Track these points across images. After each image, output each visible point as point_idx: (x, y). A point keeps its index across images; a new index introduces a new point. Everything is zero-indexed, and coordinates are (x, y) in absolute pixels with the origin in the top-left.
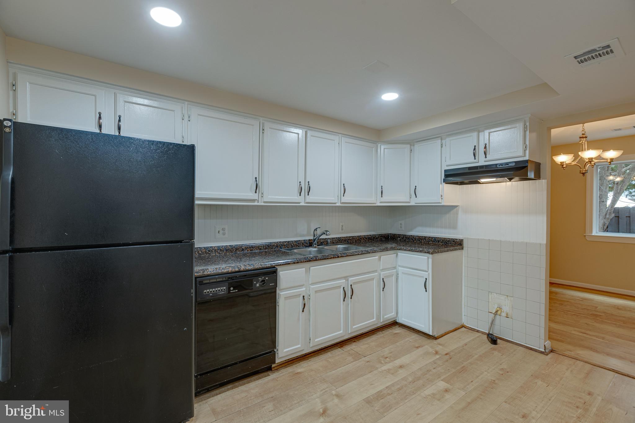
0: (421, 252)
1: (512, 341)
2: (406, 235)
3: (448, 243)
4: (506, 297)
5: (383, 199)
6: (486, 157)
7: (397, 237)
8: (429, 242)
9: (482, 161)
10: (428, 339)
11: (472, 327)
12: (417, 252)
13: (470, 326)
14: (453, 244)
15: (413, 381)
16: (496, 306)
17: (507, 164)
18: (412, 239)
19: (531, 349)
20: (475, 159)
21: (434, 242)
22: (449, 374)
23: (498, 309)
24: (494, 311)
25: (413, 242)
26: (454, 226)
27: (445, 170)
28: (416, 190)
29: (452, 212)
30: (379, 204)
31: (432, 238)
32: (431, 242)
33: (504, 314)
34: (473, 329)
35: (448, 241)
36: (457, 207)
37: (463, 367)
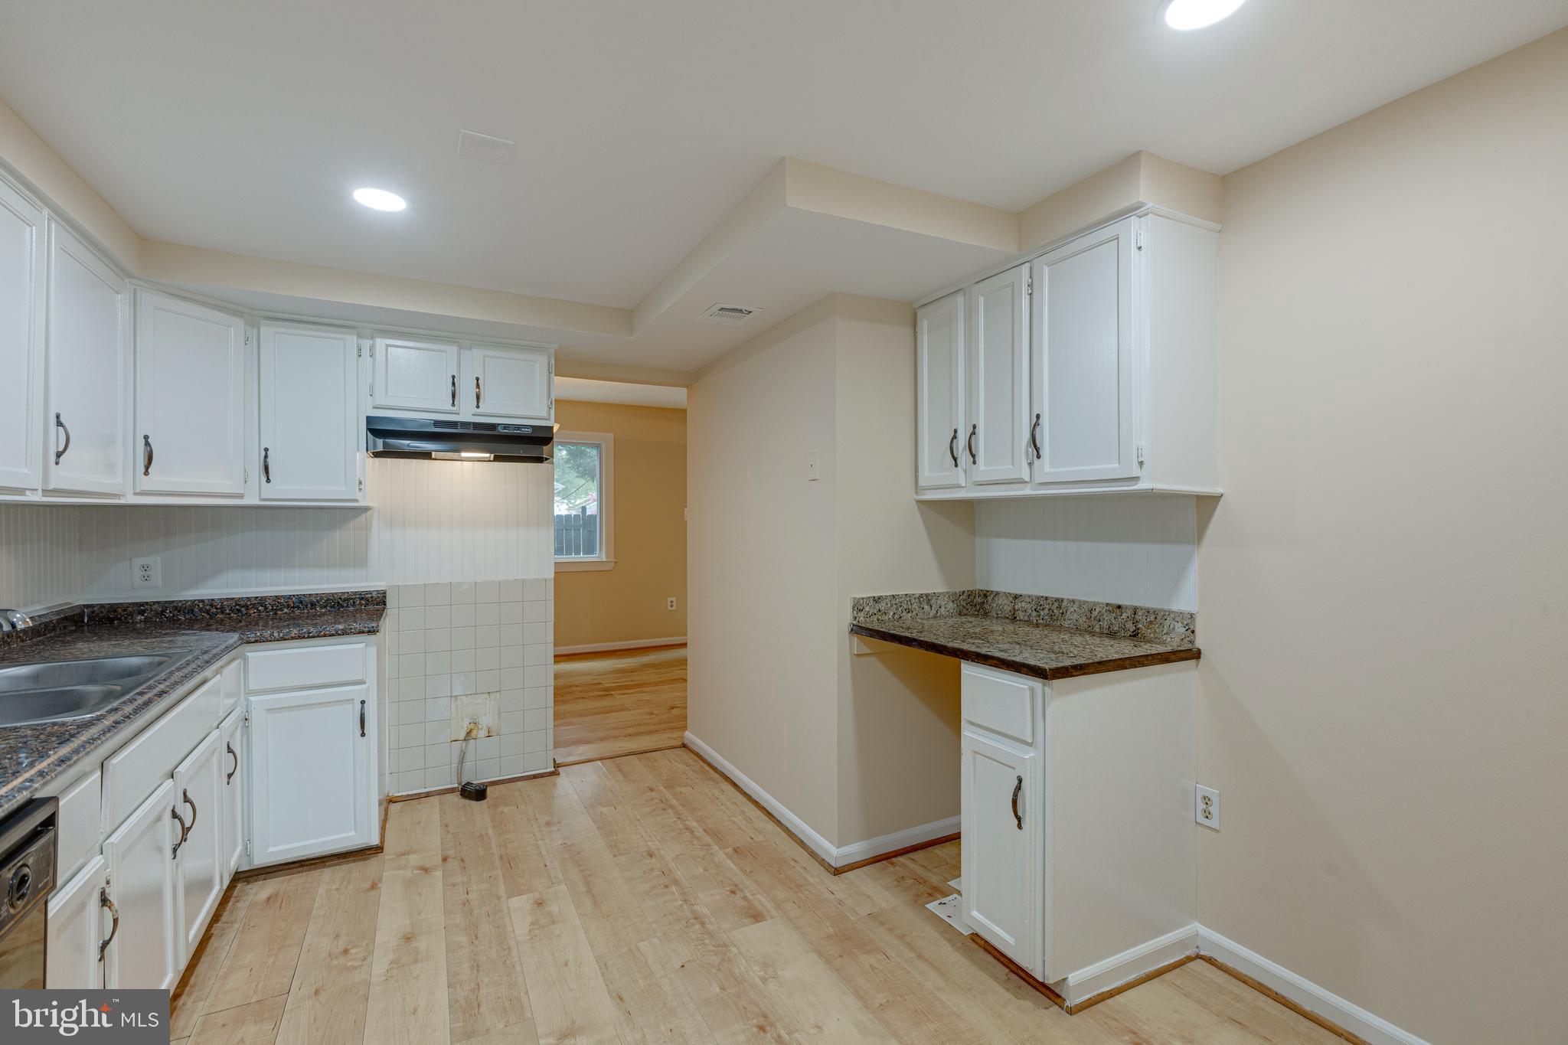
0: (344, 633)
1: (500, 780)
2: (173, 601)
3: (345, 605)
4: (486, 695)
5: (146, 484)
6: (478, 407)
7: (131, 614)
8: (279, 612)
9: (466, 413)
10: (365, 860)
11: (410, 793)
12: (333, 635)
13: (405, 793)
14: (362, 605)
15: (474, 937)
16: (467, 721)
17: (518, 427)
18: (208, 612)
19: (535, 777)
20: (453, 404)
21: (298, 607)
22: (501, 882)
23: (472, 726)
24: (462, 736)
25: (211, 618)
26: (359, 560)
27: (367, 417)
28: (268, 460)
29: (351, 524)
30: (131, 499)
31: (290, 597)
32: (286, 610)
33: (483, 733)
34: (416, 794)
35: (345, 600)
36: (368, 513)
37: (501, 857)
